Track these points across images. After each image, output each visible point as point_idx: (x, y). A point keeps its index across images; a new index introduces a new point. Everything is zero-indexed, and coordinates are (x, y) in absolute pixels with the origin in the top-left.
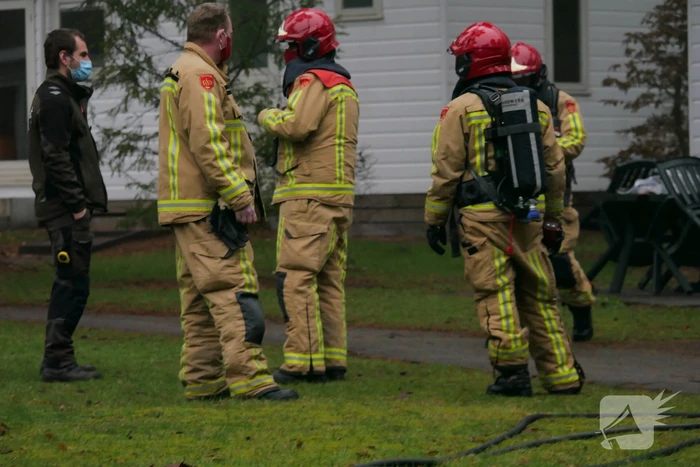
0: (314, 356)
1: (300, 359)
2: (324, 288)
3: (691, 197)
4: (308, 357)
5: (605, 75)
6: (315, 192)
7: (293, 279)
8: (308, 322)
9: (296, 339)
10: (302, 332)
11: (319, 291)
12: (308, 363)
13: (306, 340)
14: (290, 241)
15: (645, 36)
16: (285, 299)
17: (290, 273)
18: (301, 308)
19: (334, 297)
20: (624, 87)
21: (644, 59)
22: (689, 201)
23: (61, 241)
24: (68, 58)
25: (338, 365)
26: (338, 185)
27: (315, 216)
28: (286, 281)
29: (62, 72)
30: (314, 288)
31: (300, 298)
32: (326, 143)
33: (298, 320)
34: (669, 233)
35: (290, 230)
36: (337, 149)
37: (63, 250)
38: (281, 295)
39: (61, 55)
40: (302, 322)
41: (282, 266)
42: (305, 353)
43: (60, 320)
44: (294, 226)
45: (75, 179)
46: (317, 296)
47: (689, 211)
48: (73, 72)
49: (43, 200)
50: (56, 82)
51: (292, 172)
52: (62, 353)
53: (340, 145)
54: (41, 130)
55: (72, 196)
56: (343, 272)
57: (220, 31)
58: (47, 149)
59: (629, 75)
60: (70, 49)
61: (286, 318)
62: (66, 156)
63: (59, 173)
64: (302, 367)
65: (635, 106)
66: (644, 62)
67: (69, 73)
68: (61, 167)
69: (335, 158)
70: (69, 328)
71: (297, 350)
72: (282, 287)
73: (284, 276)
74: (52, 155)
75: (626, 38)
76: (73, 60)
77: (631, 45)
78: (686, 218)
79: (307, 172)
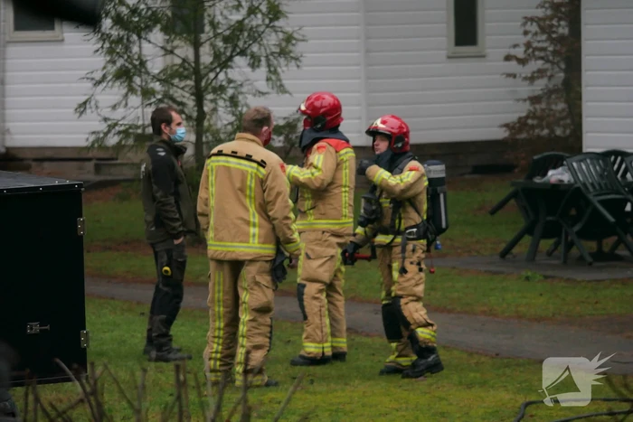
0: (326, 345)
1: (316, 347)
2: (332, 294)
3: (592, 184)
4: (321, 345)
5: (505, 51)
6: (329, 226)
7: (311, 289)
8: (321, 320)
9: (312, 333)
10: (317, 327)
11: (328, 296)
12: (321, 350)
13: (319, 333)
14: (309, 261)
15: (540, 19)
16: (305, 303)
17: (308, 284)
18: (316, 310)
19: (338, 300)
20: (522, 62)
21: (539, 38)
22: (591, 189)
23: (165, 259)
24: (168, 128)
25: (341, 350)
26: (344, 220)
27: (327, 243)
28: (306, 290)
29: (165, 137)
30: (324, 295)
31: (315, 302)
32: (336, 191)
33: (314, 319)
34: (573, 212)
35: (309, 253)
36: (344, 194)
37: (167, 266)
38: (301, 301)
39: (163, 126)
40: (317, 320)
41: (303, 279)
42: (319, 343)
43: (164, 316)
44: (312, 250)
45: (177, 216)
46: (326, 301)
47: (591, 197)
48: (172, 137)
49: (153, 229)
50: (162, 145)
51: (311, 211)
52: (163, 340)
53: (345, 192)
54: (153, 180)
55: (174, 228)
56: (343, 281)
57: (265, 128)
58: (158, 195)
59: (525, 51)
60: (169, 121)
61: (305, 317)
62: (172, 199)
63: (167, 211)
64: (318, 354)
65: (532, 79)
66: (539, 42)
67: (169, 137)
68: (168, 208)
69: (341, 201)
70: (169, 322)
71: (314, 341)
72: (303, 294)
73: (304, 286)
74: (163, 199)
75: (524, 20)
76: (171, 129)
77: (528, 27)
78: (588, 202)
79: (323, 212)
